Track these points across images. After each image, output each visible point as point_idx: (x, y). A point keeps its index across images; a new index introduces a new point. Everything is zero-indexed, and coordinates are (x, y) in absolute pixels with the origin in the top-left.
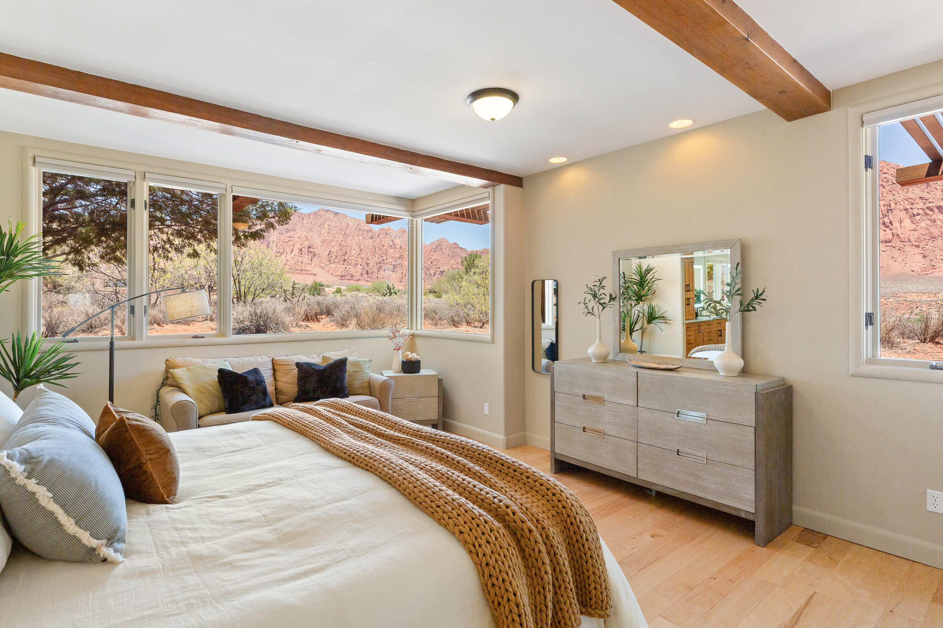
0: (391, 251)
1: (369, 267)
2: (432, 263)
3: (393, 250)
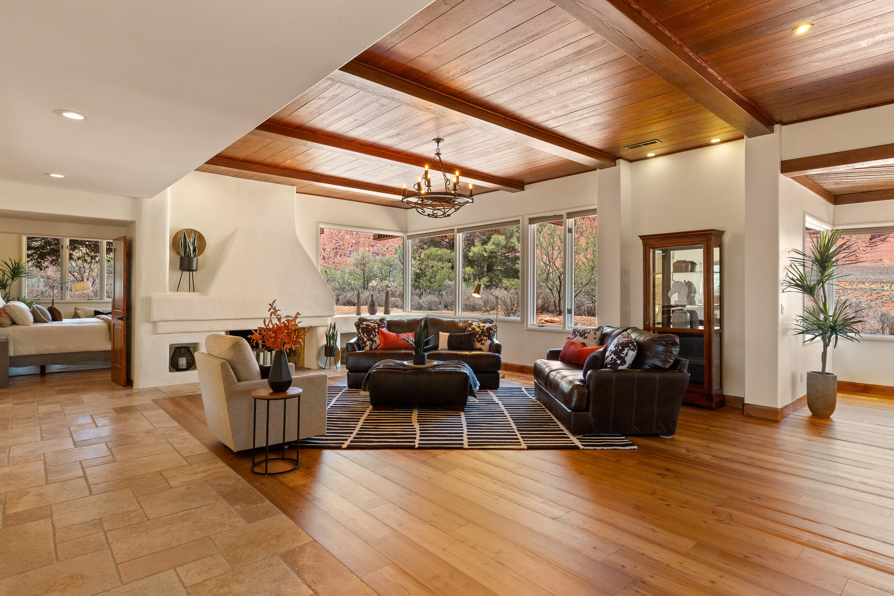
0: (348, 237)
1: (326, 253)
2: (387, 249)
3: (349, 236)
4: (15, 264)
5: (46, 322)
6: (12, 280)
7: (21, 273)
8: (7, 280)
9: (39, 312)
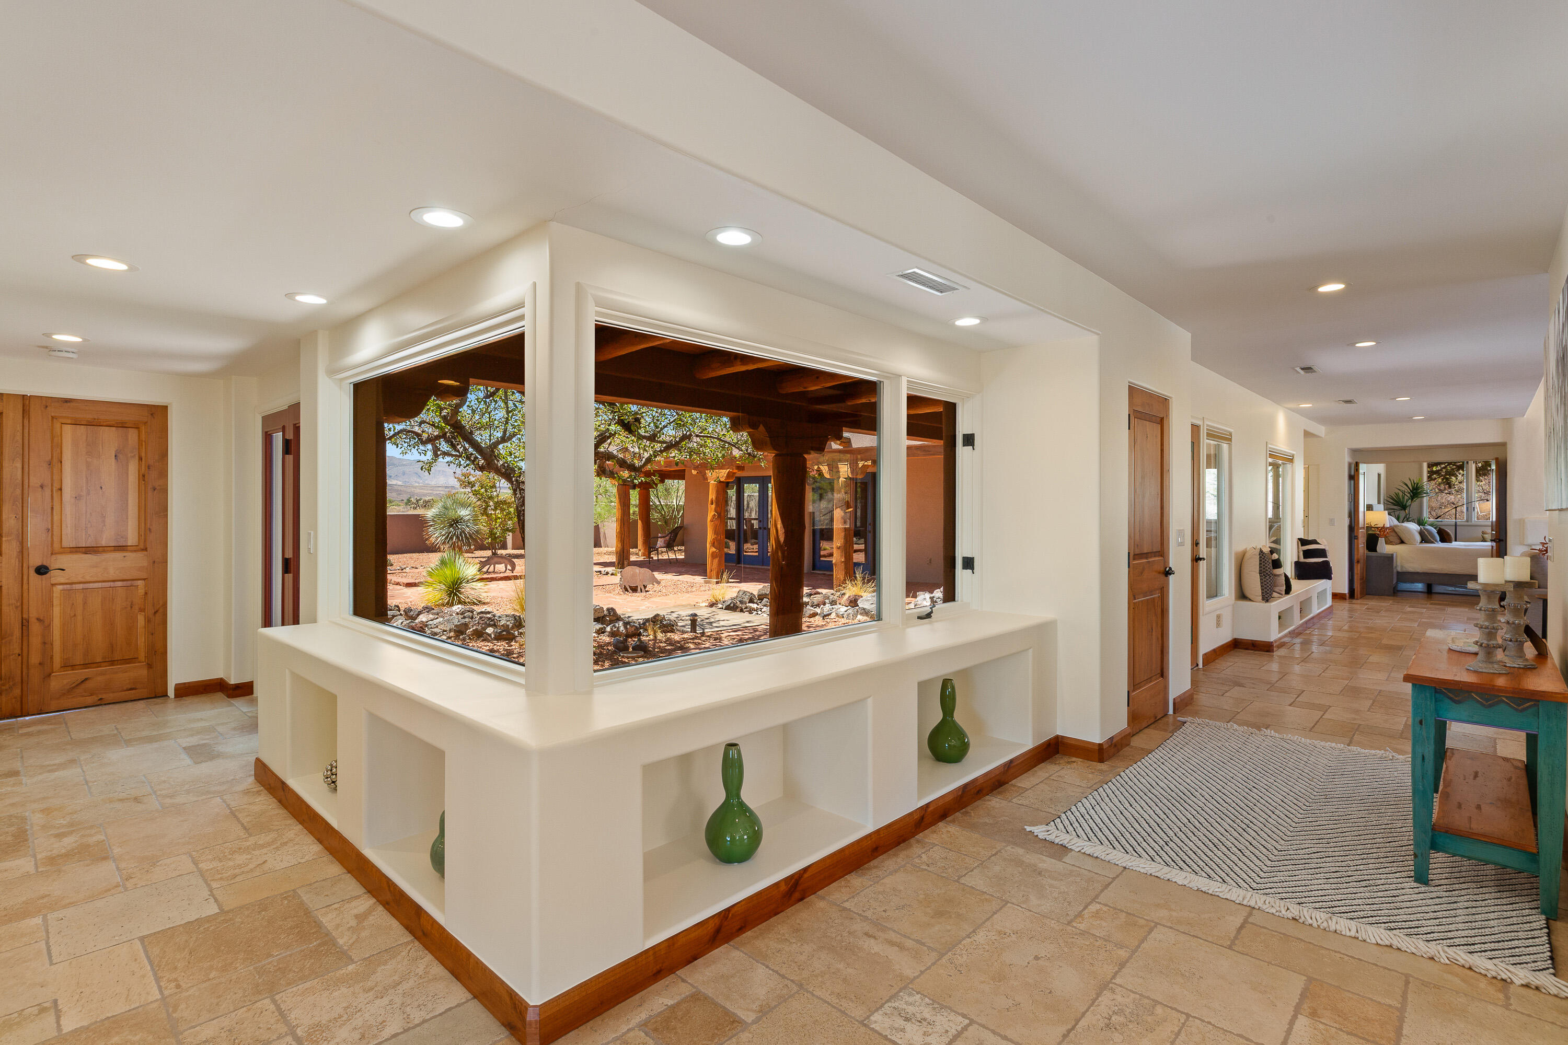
4: (1414, 484)
5: (1432, 543)
6: (1412, 500)
7: (1420, 493)
8: (1407, 502)
9: (1426, 533)
